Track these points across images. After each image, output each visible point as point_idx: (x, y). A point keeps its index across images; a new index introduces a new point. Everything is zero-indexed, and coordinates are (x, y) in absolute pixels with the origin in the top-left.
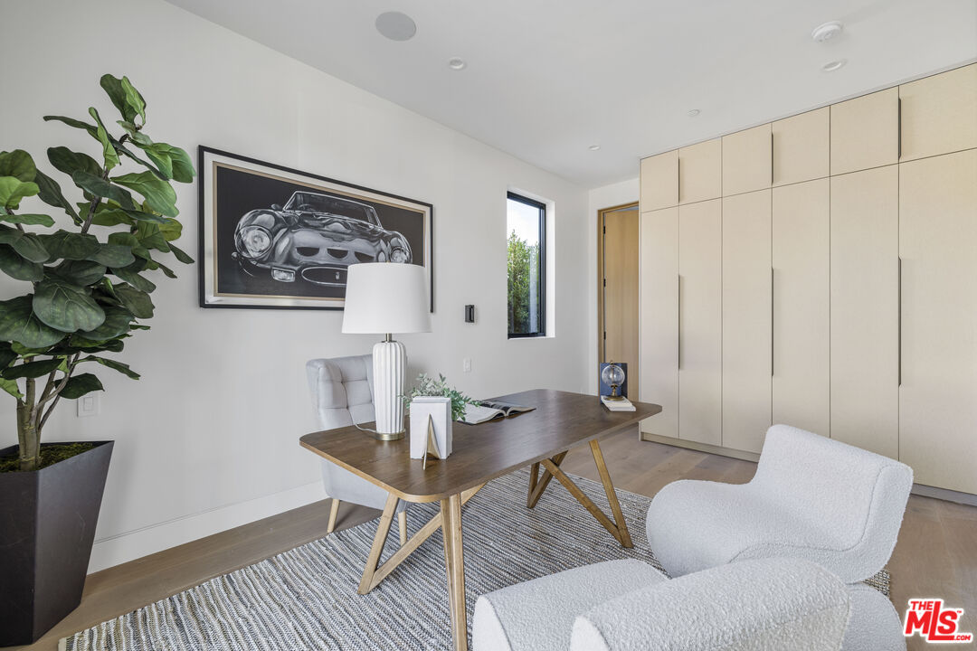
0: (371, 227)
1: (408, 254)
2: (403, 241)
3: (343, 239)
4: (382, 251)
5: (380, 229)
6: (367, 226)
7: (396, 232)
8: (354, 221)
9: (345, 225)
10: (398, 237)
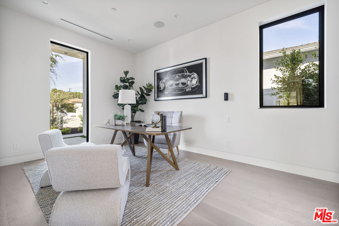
0: (185, 74)
1: (197, 79)
2: (195, 75)
3: (178, 80)
4: (189, 80)
5: (188, 74)
6: (184, 74)
7: (193, 73)
8: (181, 74)
9: (179, 76)
10: (194, 74)
